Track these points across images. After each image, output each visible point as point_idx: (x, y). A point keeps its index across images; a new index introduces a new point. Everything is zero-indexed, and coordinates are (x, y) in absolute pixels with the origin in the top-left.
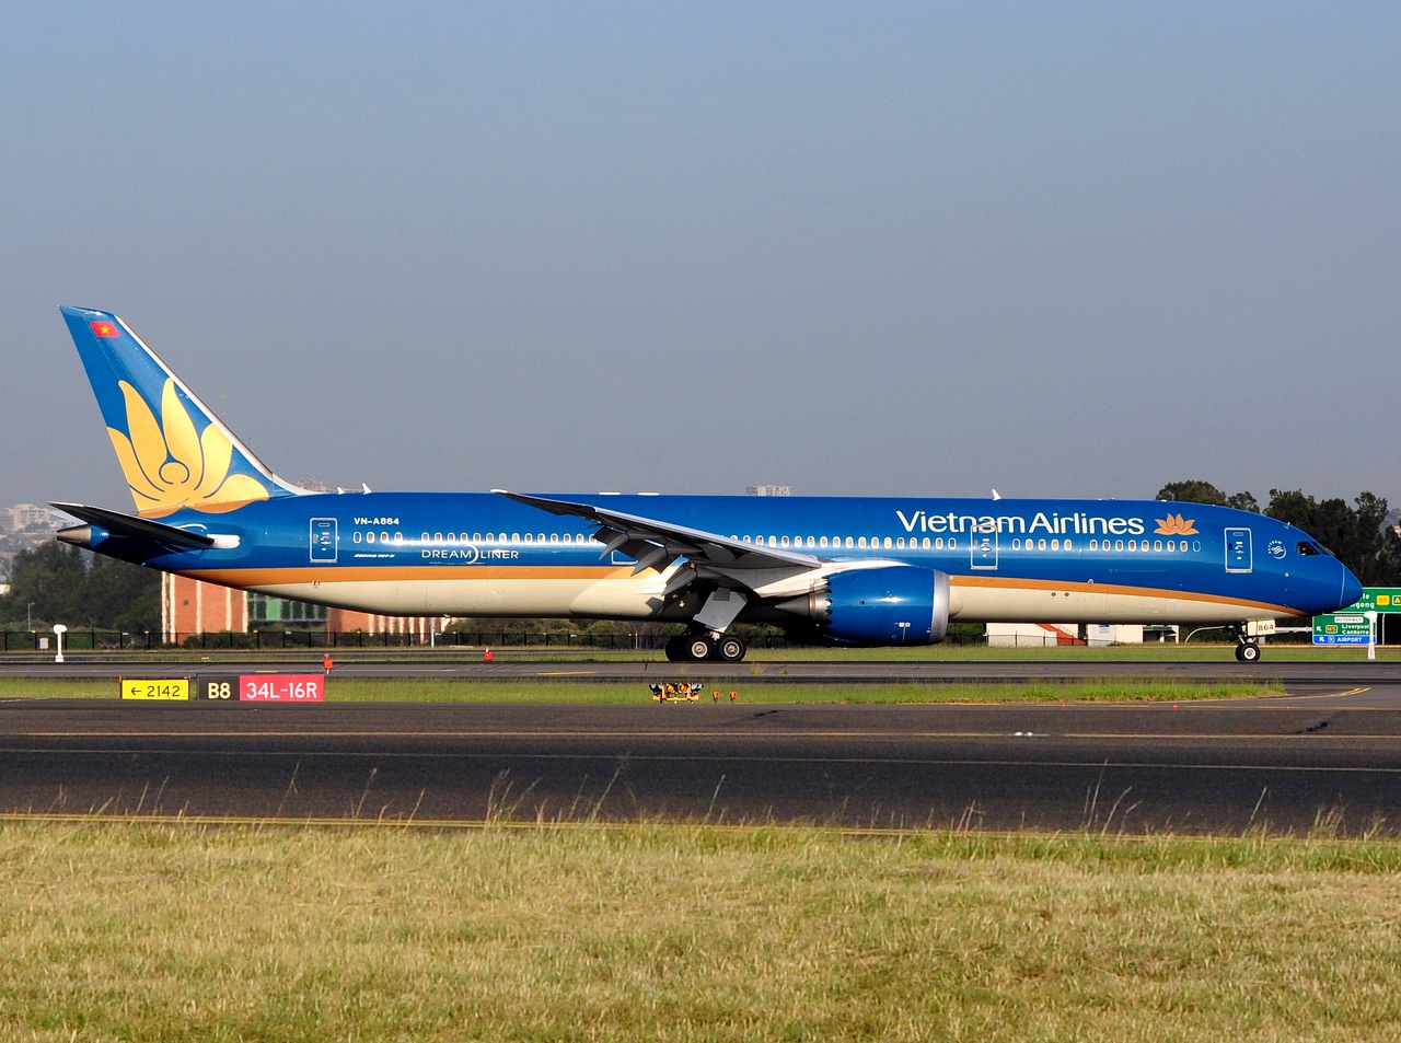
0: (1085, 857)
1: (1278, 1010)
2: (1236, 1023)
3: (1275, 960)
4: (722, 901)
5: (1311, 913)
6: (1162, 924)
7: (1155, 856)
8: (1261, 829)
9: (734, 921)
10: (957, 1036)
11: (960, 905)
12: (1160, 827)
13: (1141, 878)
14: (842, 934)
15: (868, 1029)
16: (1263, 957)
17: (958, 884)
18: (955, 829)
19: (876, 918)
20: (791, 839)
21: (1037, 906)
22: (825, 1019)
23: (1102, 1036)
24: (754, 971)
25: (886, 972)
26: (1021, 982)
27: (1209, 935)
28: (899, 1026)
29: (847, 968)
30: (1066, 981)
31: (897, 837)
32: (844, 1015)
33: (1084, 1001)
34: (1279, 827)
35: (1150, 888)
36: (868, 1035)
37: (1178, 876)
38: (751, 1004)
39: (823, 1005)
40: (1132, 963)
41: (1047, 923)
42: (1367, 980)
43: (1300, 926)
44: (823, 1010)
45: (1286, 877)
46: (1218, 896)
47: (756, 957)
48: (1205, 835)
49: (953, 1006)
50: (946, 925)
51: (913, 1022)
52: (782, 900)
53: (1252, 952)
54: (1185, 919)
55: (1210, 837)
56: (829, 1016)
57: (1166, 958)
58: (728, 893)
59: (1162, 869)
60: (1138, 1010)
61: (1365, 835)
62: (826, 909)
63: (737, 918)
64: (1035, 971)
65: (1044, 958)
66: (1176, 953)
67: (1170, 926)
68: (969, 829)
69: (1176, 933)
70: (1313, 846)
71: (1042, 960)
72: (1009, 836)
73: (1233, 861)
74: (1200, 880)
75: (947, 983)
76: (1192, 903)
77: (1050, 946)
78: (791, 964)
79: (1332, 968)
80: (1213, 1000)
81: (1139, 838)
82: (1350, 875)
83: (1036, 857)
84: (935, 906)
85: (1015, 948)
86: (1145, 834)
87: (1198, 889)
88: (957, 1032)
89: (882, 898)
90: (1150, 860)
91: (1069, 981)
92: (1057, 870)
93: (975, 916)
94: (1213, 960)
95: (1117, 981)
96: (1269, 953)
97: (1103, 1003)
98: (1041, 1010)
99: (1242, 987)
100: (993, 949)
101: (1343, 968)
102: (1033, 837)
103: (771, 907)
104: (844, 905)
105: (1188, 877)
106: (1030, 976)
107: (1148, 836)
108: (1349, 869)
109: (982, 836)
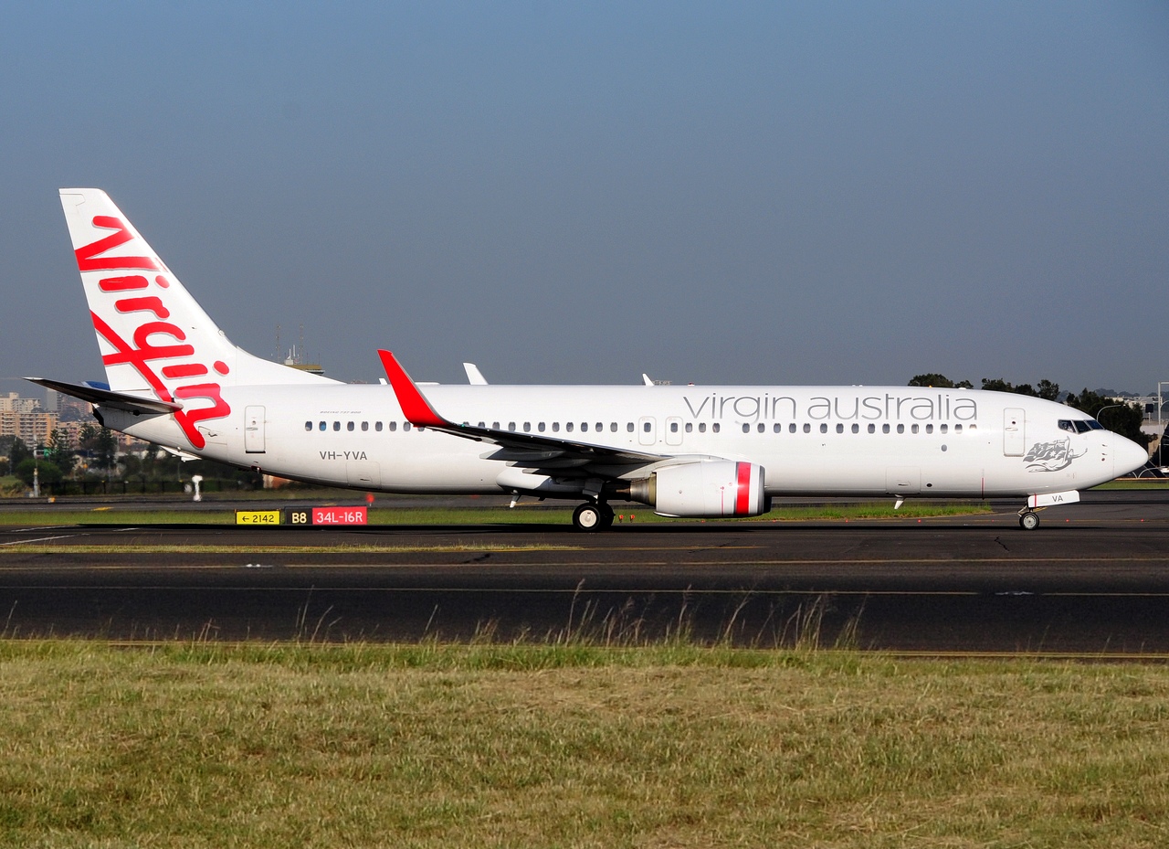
0: (298, 660)
1: (446, 778)
2: (413, 788)
3: (444, 739)
4: (16, 698)
5: (472, 702)
6: (356, 712)
7: (352, 660)
8: (434, 637)
9: (24, 714)
10: (197, 800)
11: (199, 699)
12: (355, 637)
13: (341, 676)
14: (108, 722)
15: (128, 796)
16: (434, 737)
17: (198, 683)
18: (196, 640)
19: (135, 711)
20: (70, 650)
21: (259, 699)
22: (95, 788)
23: (309, 800)
24: (39, 750)
25: (142, 752)
26: (247, 758)
27: (392, 720)
28: (152, 794)
29: (112, 748)
30: (281, 757)
31: (151, 647)
32: (109, 785)
33: (295, 772)
34: (448, 636)
35: (347, 684)
36: (128, 801)
37: (369, 675)
38: (37, 778)
39: (93, 778)
40: (333, 742)
41: (267, 712)
42: (515, 753)
43: (464, 712)
44: (93, 781)
45: (453, 675)
46: (400, 690)
47: (42, 742)
48: (390, 642)
49: (193, 778)
50: (188, 713)
51: (163, 790)
52: (62, 697)
53: (426, 733)
54: (374, 708)
55: (394, 645)
56: (98, 786)
57: (360, 739)
58: (20, 692)
59: (357, 670)
60: (337, 779)
61: (515, 641)
62: (96, 702)
63: (27, 711)
64: (258, 750)
65: (264, 739)
66: (367, 734)
67: (363, 714)
68: (207, 640)
69: (367, 719)
70: (475, 650)
71: (262, 741)
72: (238, 645)
73: (412, 663)
74: (386, 678)
75: (190, 759)
76: (380, 695)
77: (269, 731)
78: (69, 747)
79: (488, 745)
80: (395, 769)
81: (339, 646)
82: (503, 673)
83: (259, 661)
84: (180, 700)
85: (242, 732)
86: (344, 642)
87: (384, 684)
88: (196, 798)
89: (139, 695)
90: (348, 663)
91: (284, 758)
92: (276, 671)
93: (211, 707)
94: (396, 739)
95: (321, 756)
96: (439, 733)
97: (310, 773)
98: (262, 780)
99: (418, 760)
100: (225, 733)
101: (496, 745)
102: (256, 646)
103: (53, 703)
104: (109, 700)
105: (377, 676)
106: (253, 754)
107: (346, 644)
108: (502, 667)
109: (218, 645)
